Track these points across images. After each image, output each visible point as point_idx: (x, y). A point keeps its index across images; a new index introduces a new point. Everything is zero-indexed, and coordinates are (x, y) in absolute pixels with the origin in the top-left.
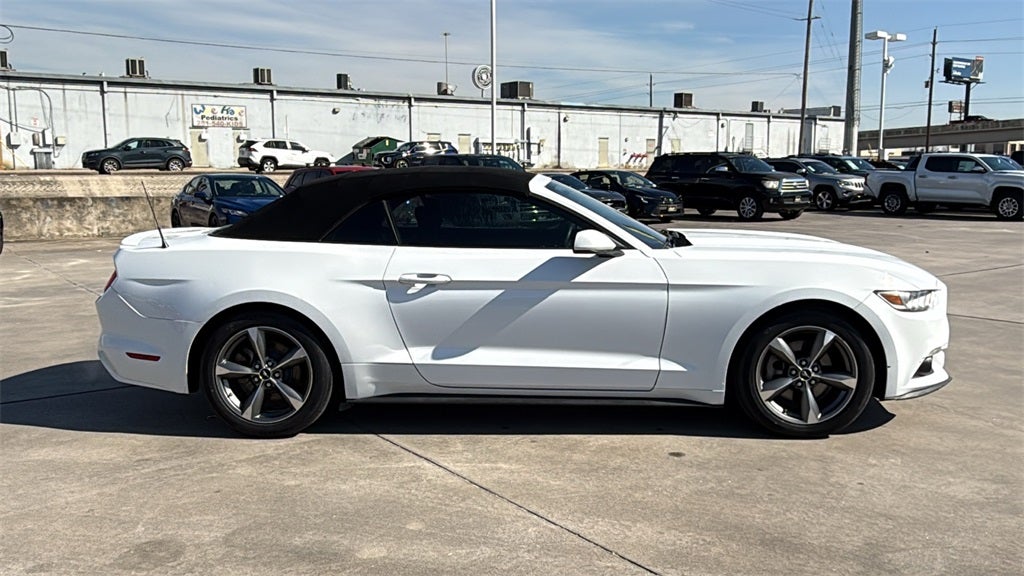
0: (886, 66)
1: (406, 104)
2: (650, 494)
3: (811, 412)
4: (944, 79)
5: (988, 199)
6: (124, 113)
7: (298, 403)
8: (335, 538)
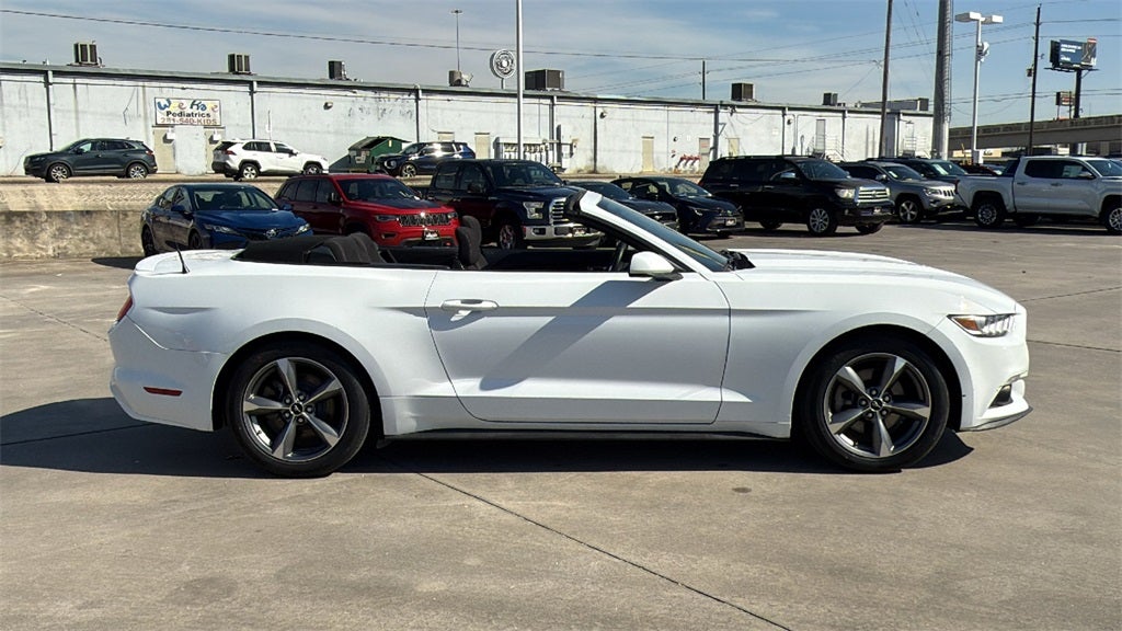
0: (980, 53)
1: (413, 96)
2: (715, 528)
3: (883, 444)
4: (1050, 65)
5: (1097, 209)
6: (72, 107)
7: (332, 438)
8: (391, 573)
